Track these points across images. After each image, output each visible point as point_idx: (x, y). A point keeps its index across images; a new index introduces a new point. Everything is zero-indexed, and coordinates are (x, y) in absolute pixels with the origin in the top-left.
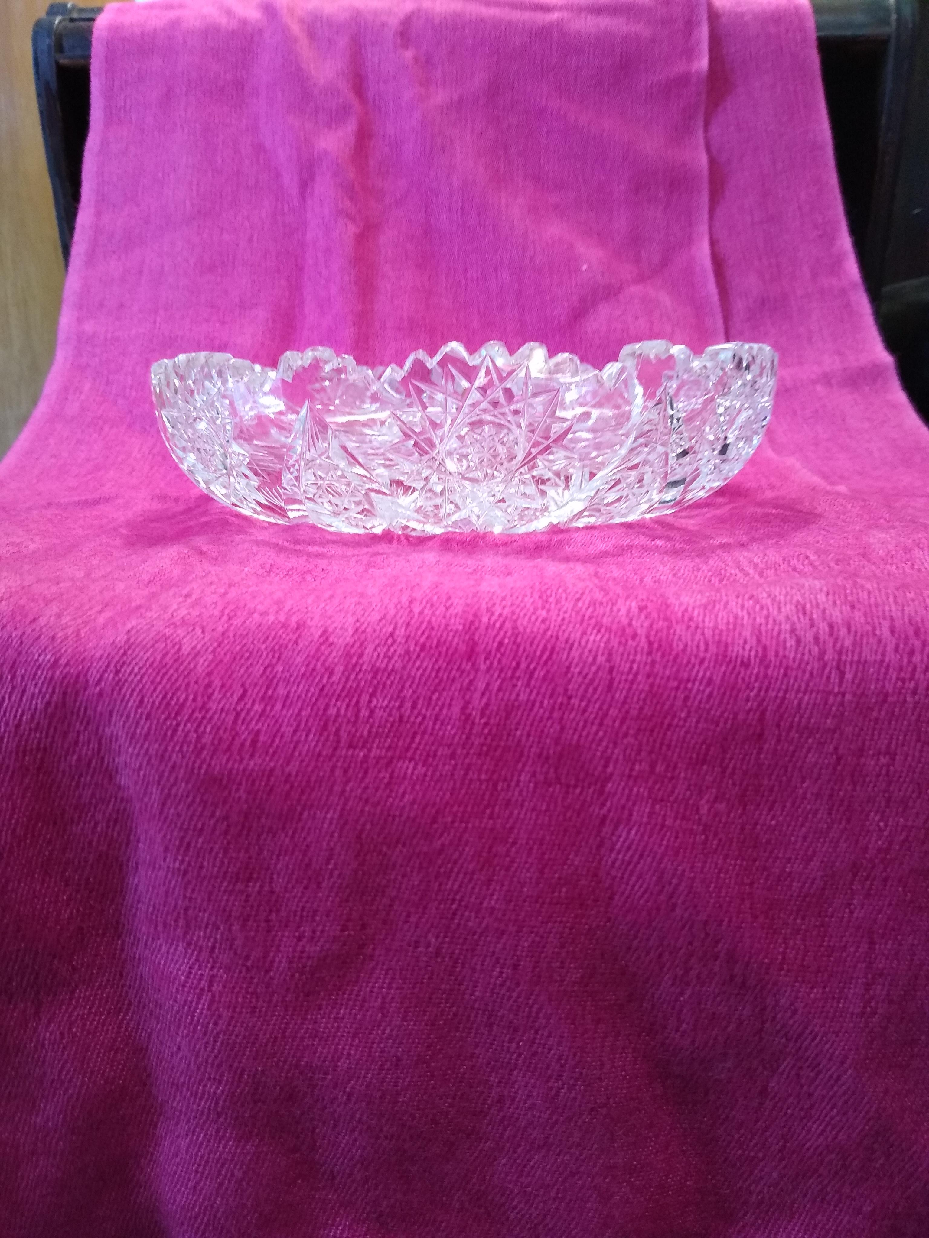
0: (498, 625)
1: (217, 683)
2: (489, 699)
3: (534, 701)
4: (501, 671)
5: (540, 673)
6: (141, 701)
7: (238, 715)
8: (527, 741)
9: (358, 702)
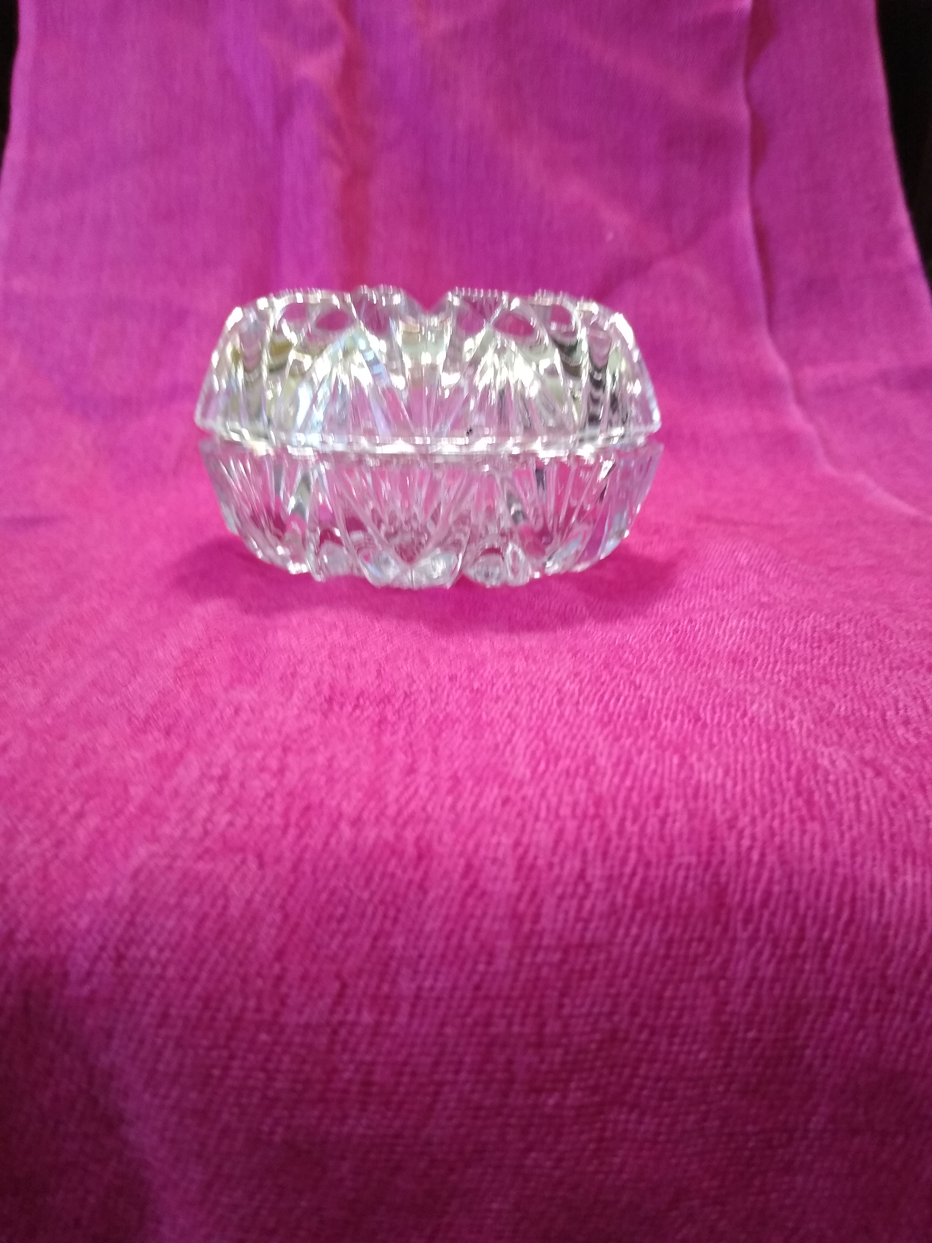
0: (755, 856)
2: (758, 996)
3: (835, 998)
4: (775, 945)
5: (839, 949)
6: (165, 1015)
7: (335, 1032)
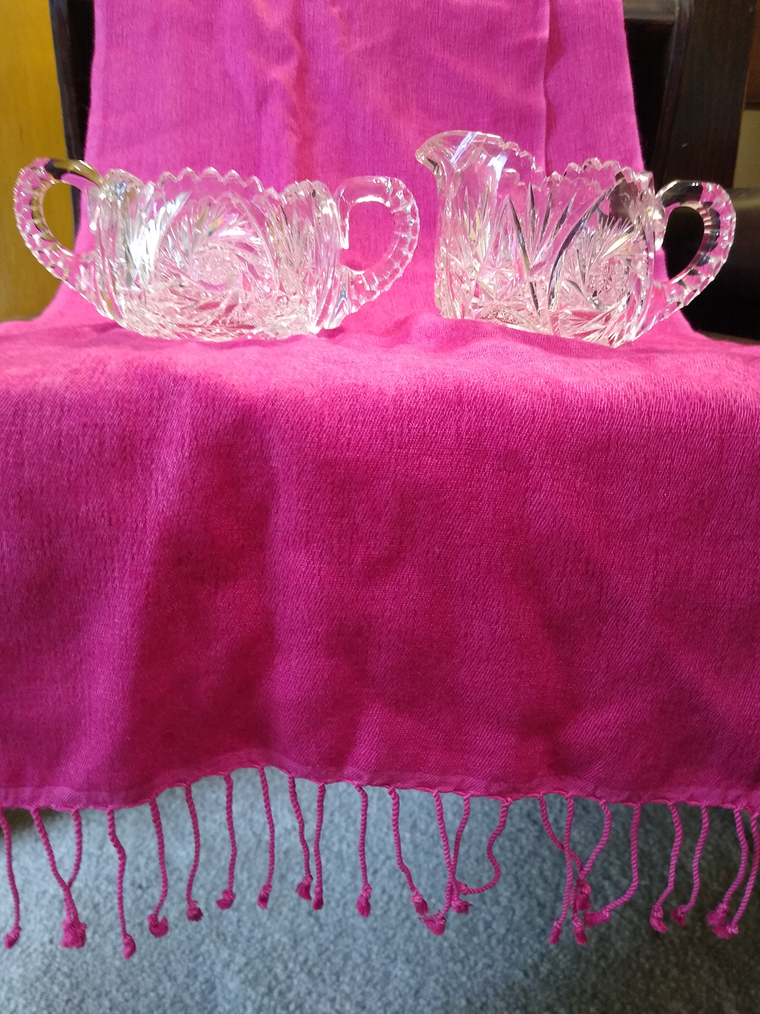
0: (473, 388)
1: (326, 413)
2: (470, 426)
3: (494, 427)
4: (476, 412)
5: (497, 413)
6: (288, 420)
7: (339, 429)
8: (490, 447)
9: (402, 425)
